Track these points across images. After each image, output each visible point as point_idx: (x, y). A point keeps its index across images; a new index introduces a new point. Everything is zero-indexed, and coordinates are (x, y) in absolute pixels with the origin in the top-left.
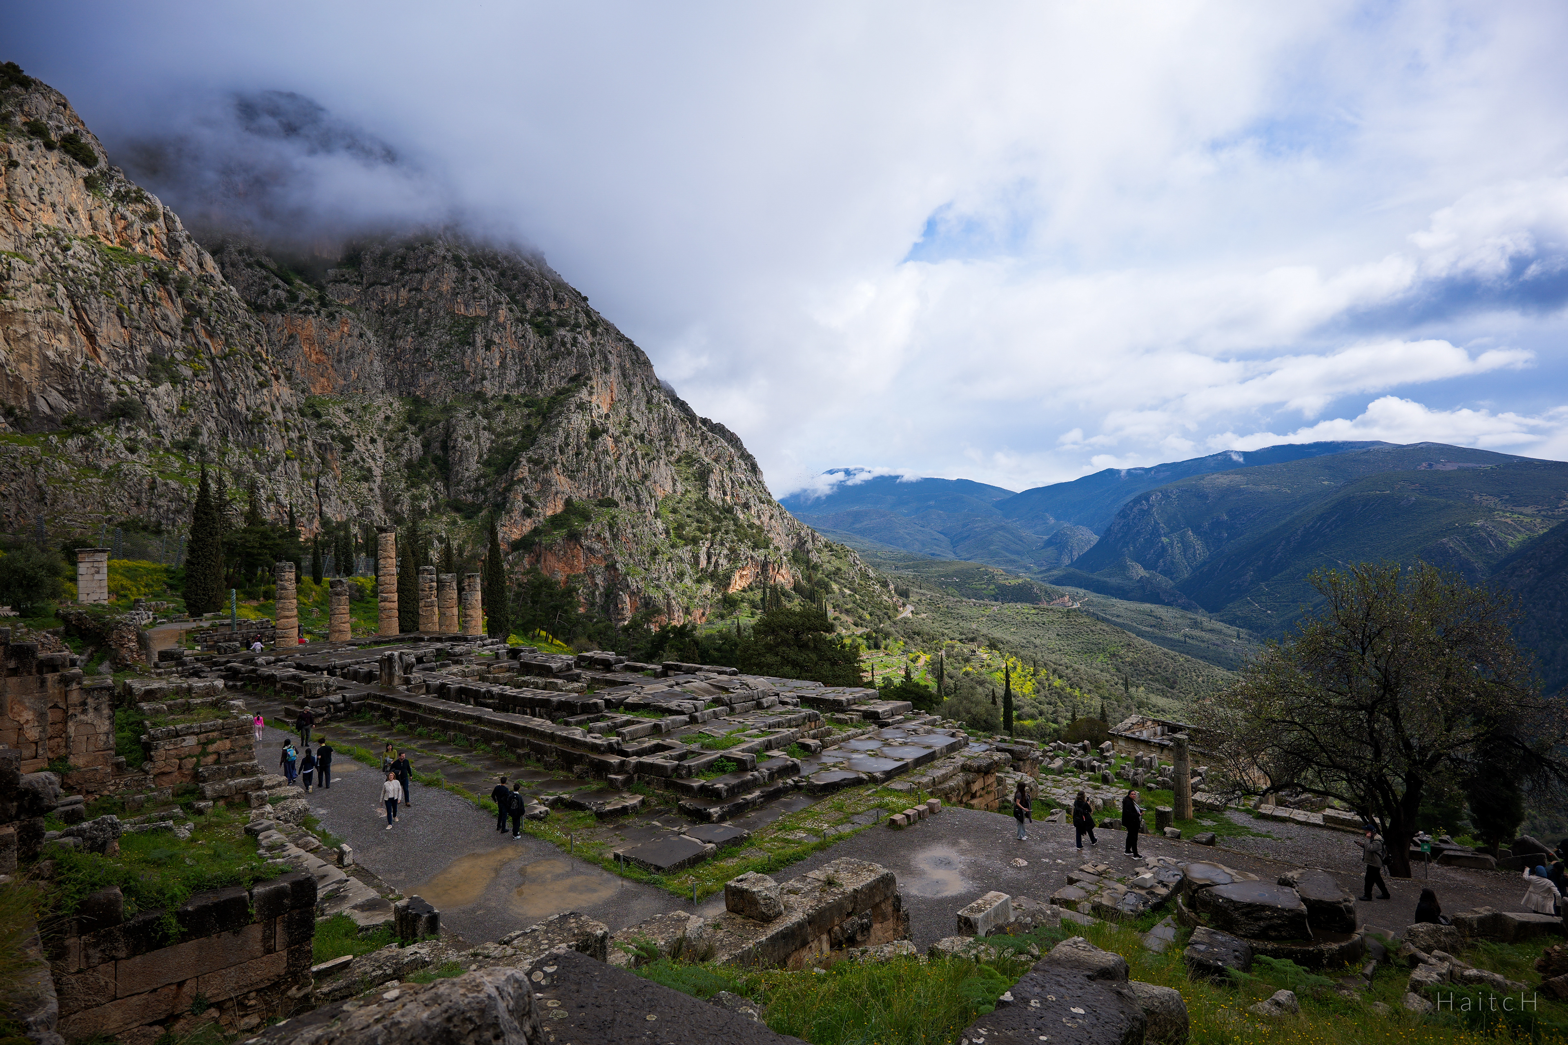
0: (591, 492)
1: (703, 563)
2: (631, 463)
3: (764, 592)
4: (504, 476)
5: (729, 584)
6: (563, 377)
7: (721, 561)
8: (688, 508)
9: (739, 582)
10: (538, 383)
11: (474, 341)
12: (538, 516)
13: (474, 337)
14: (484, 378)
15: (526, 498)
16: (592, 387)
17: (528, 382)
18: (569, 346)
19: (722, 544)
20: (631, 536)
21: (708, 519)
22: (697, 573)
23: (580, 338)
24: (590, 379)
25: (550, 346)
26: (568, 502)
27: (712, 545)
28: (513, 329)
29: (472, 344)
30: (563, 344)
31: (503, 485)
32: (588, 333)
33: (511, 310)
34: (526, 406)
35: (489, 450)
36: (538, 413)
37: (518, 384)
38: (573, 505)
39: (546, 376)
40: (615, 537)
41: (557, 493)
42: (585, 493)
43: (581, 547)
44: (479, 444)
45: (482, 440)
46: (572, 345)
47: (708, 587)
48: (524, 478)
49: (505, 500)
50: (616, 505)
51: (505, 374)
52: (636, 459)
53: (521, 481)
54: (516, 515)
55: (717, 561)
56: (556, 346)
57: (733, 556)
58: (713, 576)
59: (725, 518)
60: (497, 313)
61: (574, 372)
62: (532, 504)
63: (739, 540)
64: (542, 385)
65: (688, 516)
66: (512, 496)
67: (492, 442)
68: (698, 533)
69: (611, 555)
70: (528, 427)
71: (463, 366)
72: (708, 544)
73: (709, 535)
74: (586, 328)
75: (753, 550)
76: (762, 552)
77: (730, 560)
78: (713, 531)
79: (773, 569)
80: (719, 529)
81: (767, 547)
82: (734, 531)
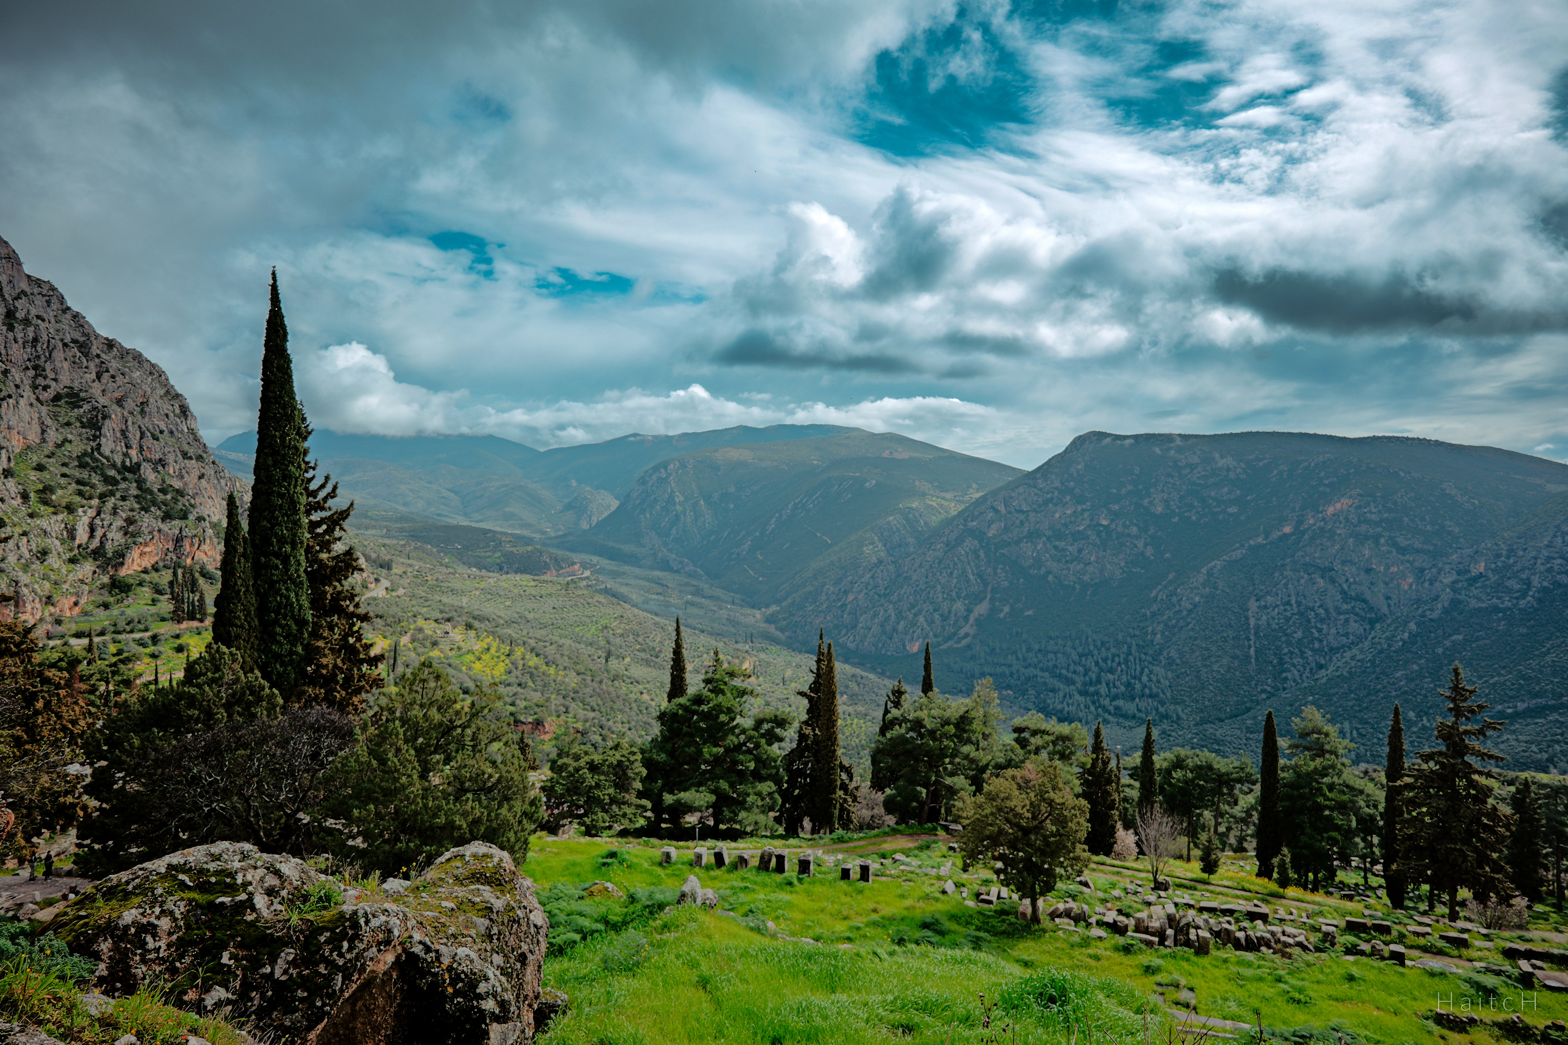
1: (82, 535)
3: (175, 574)
5: (122, 564)
7: (110, 536)
8: (64, 465)
9: (138, 561)
19: (114, 512)
21: (95, 479)
22: (71, 550)
27: (98, 514)
47: (87, 568)
55: (104, 536)
57: (132, 530)
58: (98, 553)
59: (124, 479)
63: (142, 509)
65: (64, 475)
68: (78, 499)
72: (91, 513)
73: (95, 502)
75: (163, 521)
76: (177, 523)
77: (126, 534)
78: (102, 497)
79: (192, 545)
80: (112, 494)
81: (184, 517)
82: (136, 497)
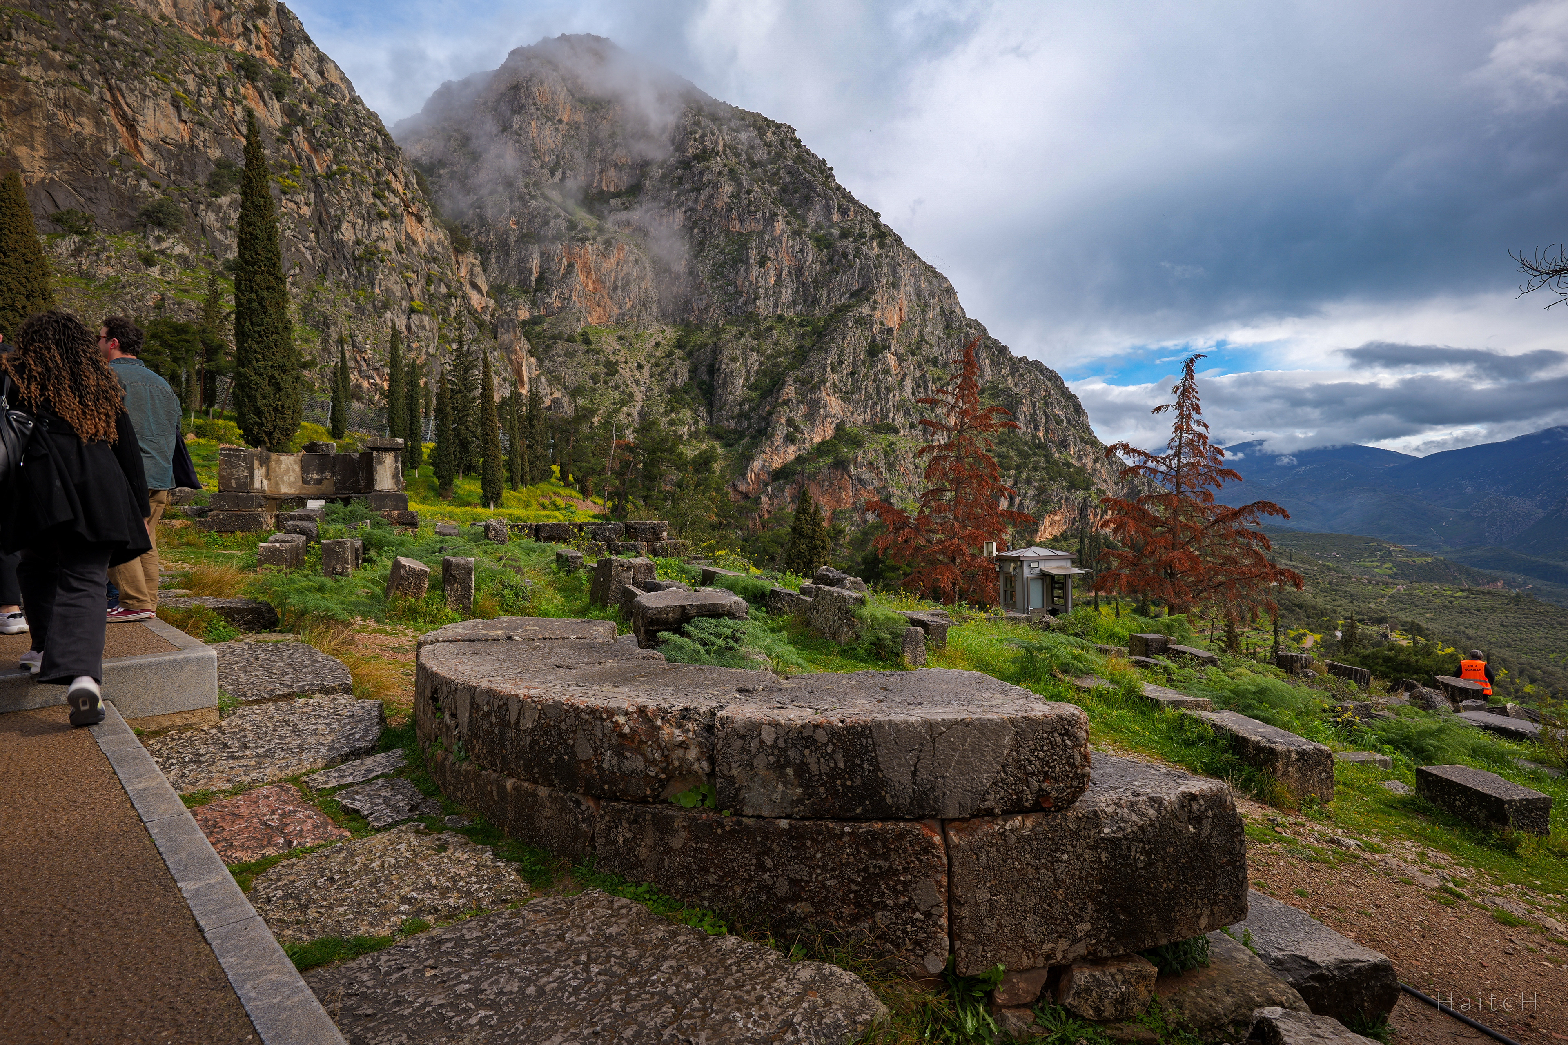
0: (868, 417)
1: (1004, 504)
2: (919, 386)
3: (1082, 541)
4: (769, 399)
5: (1037, 531)
6: (843, 293)
7: (1026, 503)
9: (1049, 530)
10: (816, 301)
11: (748, 258)
12: (804, 442)
13: (747, 253)
14: (757, 298)
15: (790, 422)
16: (875, 302)
17: (805, 301)
18: (851, 257)
19: (1028, 482)
20: (911, 467)
21: (1012, 453)
23: (864, 249)
24: (873, 292)
25: (830, 260)
26: (839, 427)
27: (1016, 483)
28: (790, 243)
29: (746, 261)
30: (845, 255)
31: (767, 409)
32: (875, 243)
33: (788, 223)
34: (801, 325)
35: (757, 373)
36: (814, 332)
37: (794, 303)
38: (843, 430)
39: (825, 293)
40: (891, 467)
41: (826, 417)
42: (860, 419)
43: (850, 477)
44: (746, 366)
45: (749, 362)
46: (854, 257)
48: (789, 400)
49: (768, 424)
50: (896, 431)
51: (780, 293)
52: (925, 382)
53: (787, 402)
54: (778, 440)
55: (1021, 504)
56: (836, 258)
57: (1043, 499)
59: (1035, 454)
60: (773, 226)
61: (856, 286)
62: (797, 429)
63: (1051, 479)
64: (819, 302)
66: (774, 419)
67: (761, 364)
69: (885, 487)
70: (801, 347)
71: (736, 287)
72: (1010, 482)
73: (1012, 472)
74: (872, 238)
75: (1069, 490)
76: (1081, 493)
77: (1038, 502)
78: (1018, 468)
79: (1095, 514)
80: (1026, 466)
81: (1087, 488)
82: (1045, 468)
